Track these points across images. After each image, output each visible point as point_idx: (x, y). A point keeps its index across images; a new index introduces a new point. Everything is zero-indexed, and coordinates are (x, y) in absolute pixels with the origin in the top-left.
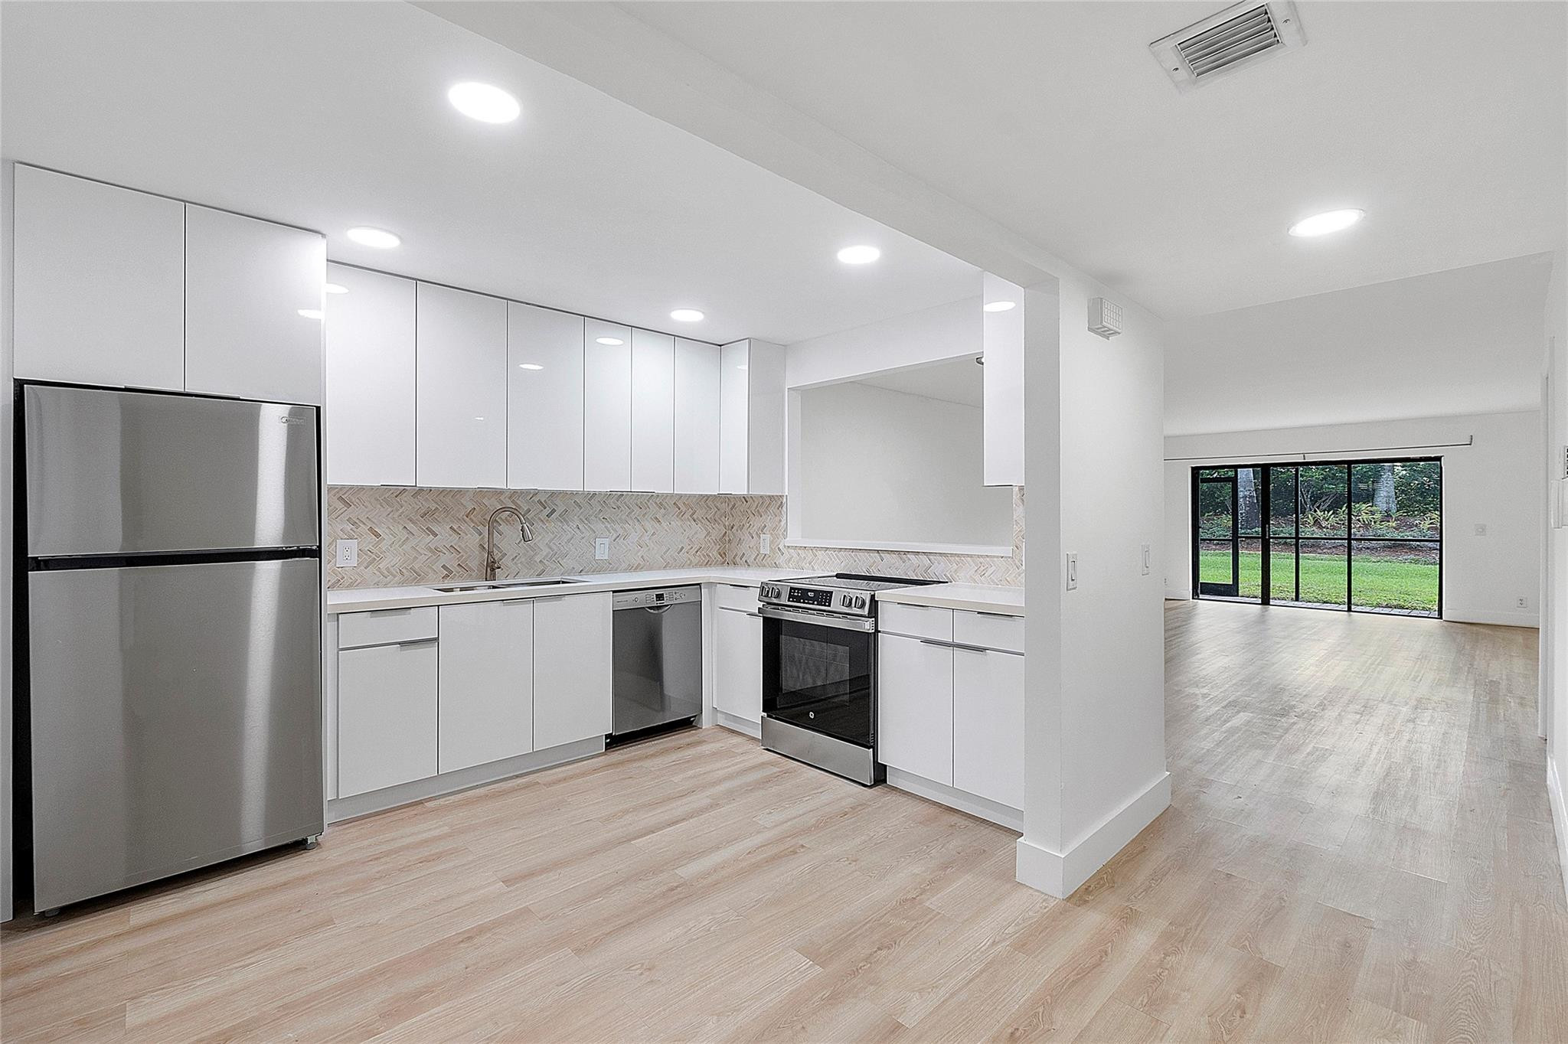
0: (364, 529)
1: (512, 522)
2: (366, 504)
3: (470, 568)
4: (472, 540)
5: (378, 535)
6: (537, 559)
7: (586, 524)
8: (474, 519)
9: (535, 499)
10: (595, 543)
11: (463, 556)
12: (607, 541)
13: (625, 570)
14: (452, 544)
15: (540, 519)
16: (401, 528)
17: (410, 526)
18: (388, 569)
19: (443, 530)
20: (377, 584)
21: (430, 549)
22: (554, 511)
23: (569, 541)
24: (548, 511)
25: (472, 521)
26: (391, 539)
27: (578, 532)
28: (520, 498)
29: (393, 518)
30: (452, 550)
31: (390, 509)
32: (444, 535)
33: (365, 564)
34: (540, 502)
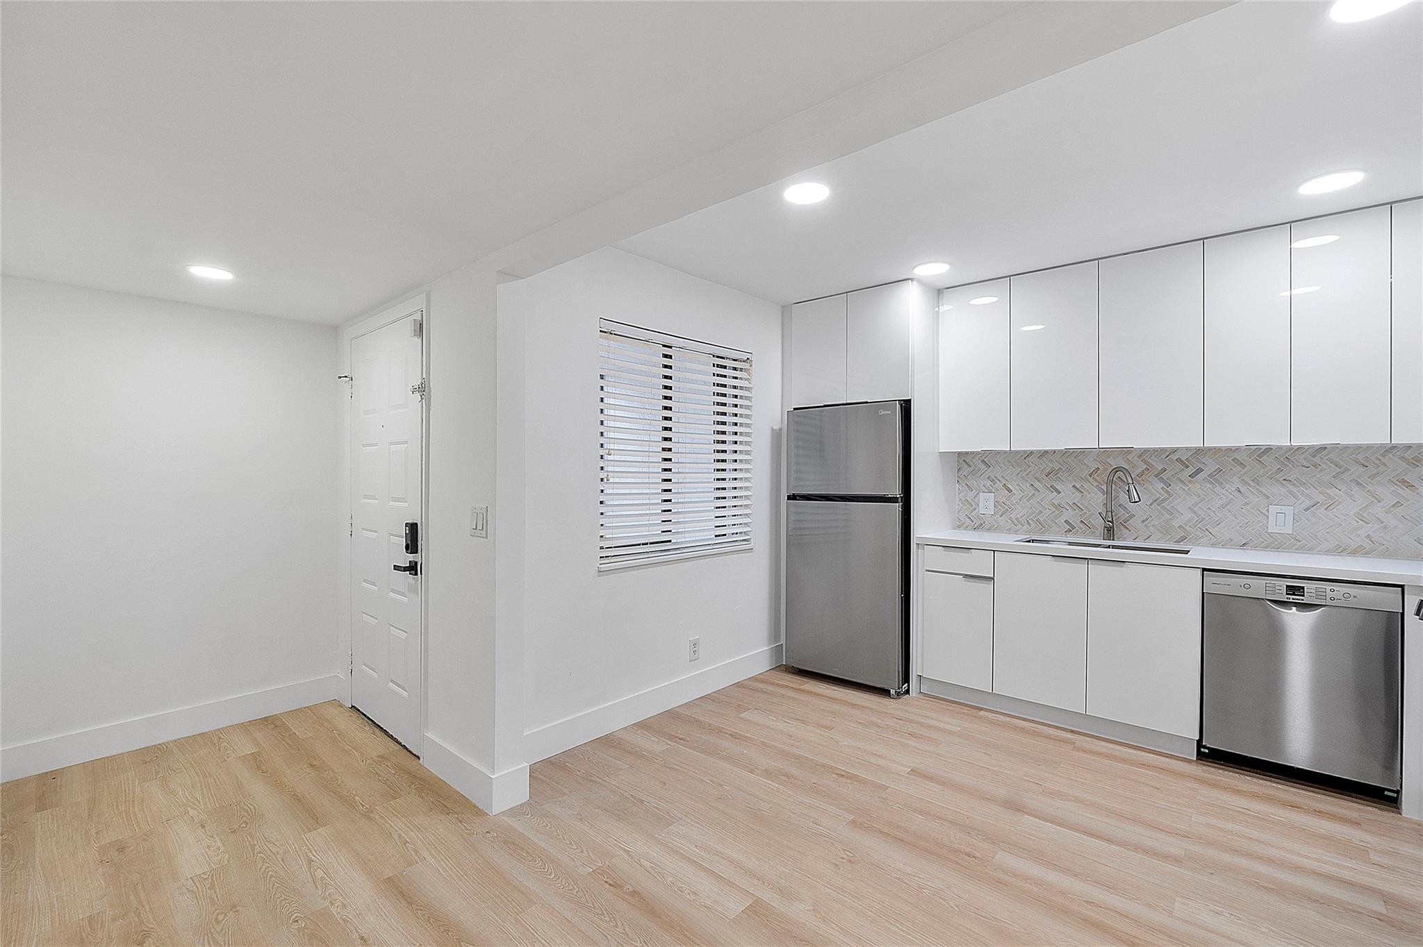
0: (999, 485)
1: (1142, 482)
2: (1002, 465)
3: (1092, 525)
4: (1095, 500)
5: (1010, 491)
6: (1176, 523)
7: (1254, 487)
8: (1098, 479)
9: (1174, 457)
10: (1268, 511)
11: (1086, 513)
12: (1289, 511)
13: (1329, 552)
14: (1075, 501)
15: (1180, 480)
16: (1028, 485)
17: (1037, 484)
18: (1017, 519)
19: (1066, 488)
20: (1009, 530)
21: (1053, 504)
22: (1199, 471)
23: (1224, 506)
24: (1191, 470)
25: (1096, 480)
26: (1020, 494)
27: (1239, 495)
28: (1153, 457)
29: (1022, 477)
30: (1075, 507)
31: (1020, 469)
32: (1067, 493)
33: (1000, 513)
34: (1179, 460)
